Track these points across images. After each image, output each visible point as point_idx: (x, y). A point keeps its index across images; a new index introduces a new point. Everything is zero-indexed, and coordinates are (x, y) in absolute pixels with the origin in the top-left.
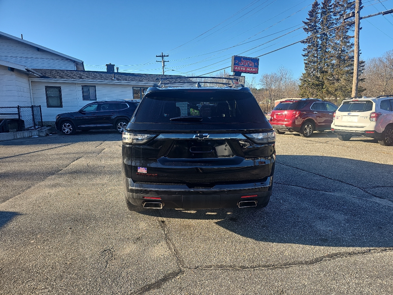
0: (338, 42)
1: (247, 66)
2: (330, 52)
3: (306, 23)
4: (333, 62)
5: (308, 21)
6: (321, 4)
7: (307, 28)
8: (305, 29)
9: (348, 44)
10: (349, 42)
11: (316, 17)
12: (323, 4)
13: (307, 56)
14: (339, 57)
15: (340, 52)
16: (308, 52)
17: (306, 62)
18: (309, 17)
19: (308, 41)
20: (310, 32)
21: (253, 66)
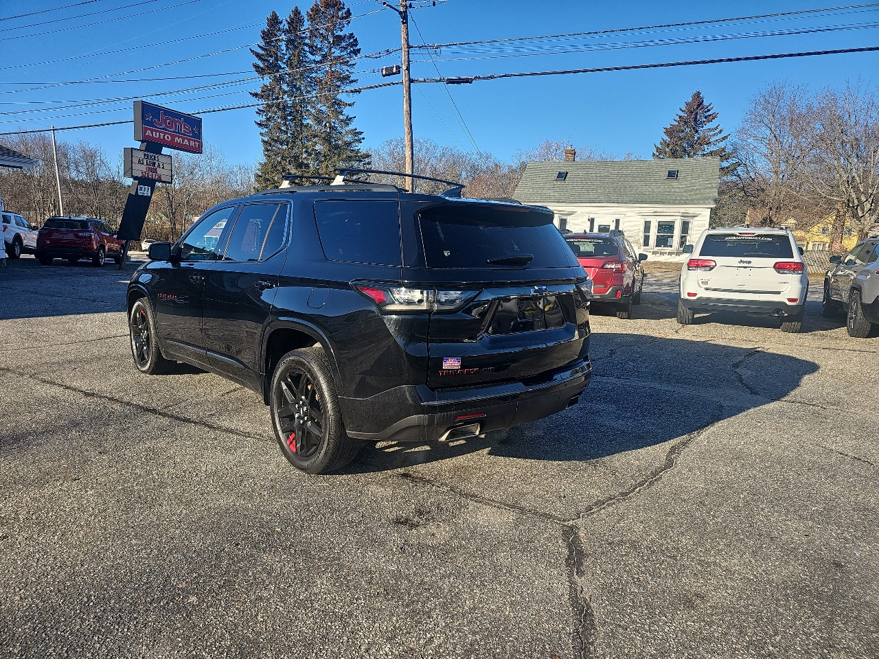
0: (324, 108)
1: (174, 132)
2: (311, 127)
3: (258, 55)
4: (318, 147)
5: (261, 52)
6: (284, 22)
7: (262, 66)
8: (256, 66)
9: (341, 117)
10: (341, 113)
11: (278, 48)
12: (289, 23)
13: (266, 126)
14: (327, 139)
15: (328, 130)
16: (268, 119)
17: (266, 139)
18: (262, 44)
19: (266, 93)
20: (266, 77)
21: (188, 133)
